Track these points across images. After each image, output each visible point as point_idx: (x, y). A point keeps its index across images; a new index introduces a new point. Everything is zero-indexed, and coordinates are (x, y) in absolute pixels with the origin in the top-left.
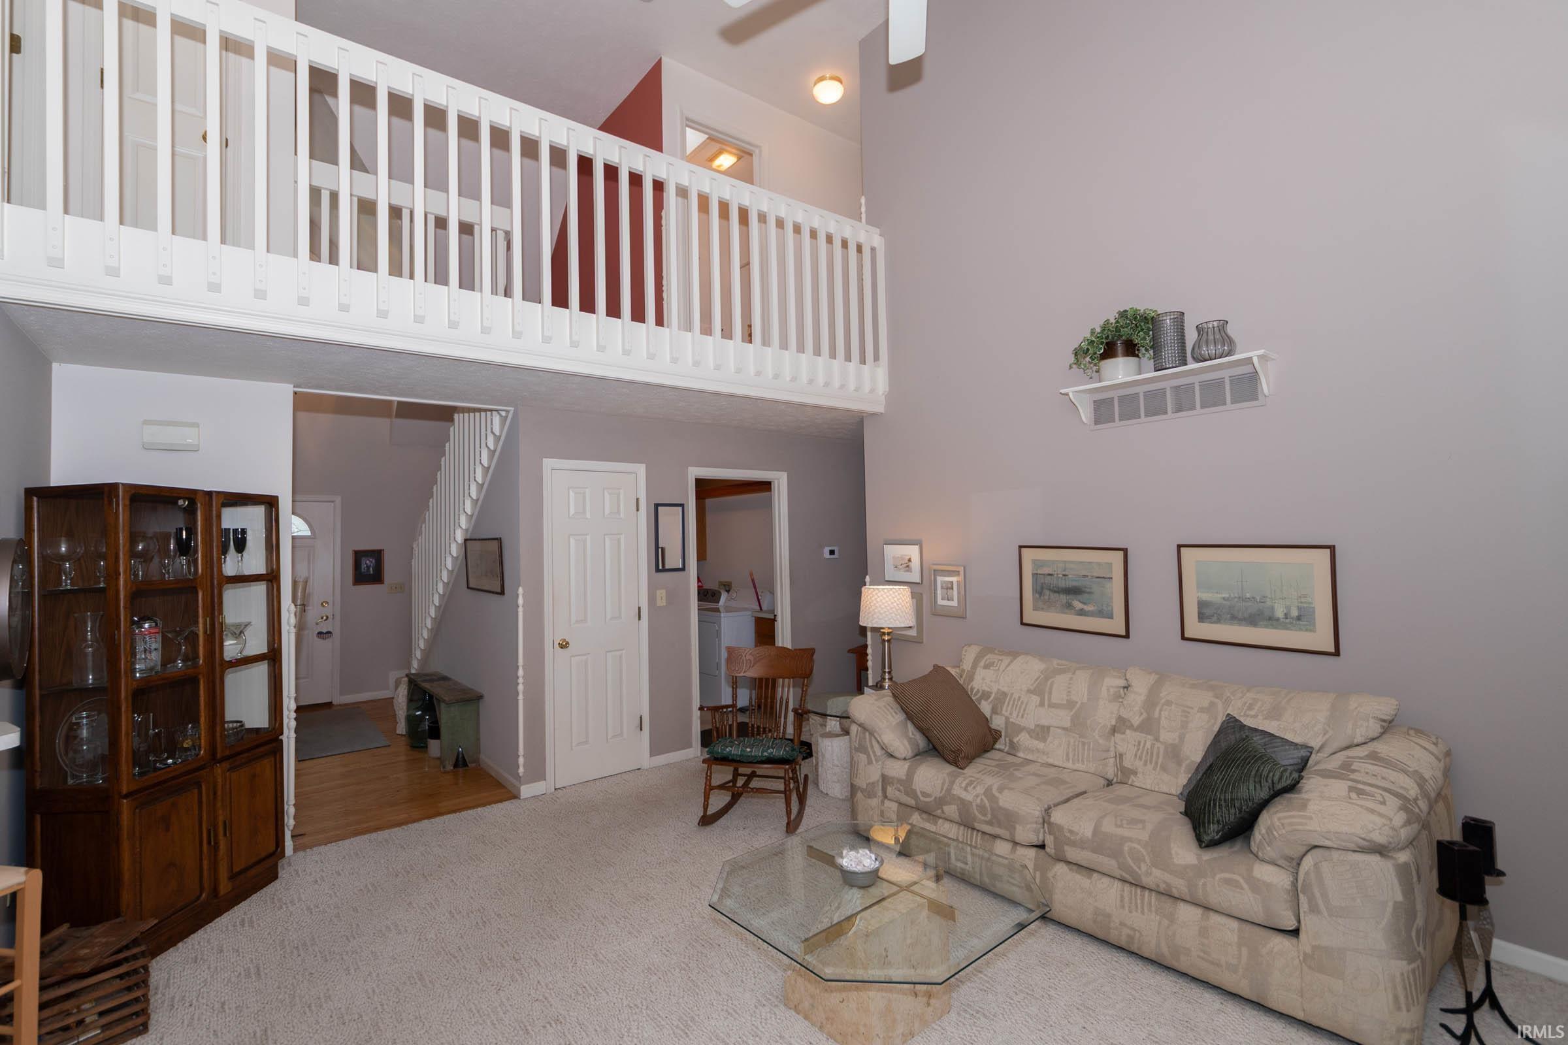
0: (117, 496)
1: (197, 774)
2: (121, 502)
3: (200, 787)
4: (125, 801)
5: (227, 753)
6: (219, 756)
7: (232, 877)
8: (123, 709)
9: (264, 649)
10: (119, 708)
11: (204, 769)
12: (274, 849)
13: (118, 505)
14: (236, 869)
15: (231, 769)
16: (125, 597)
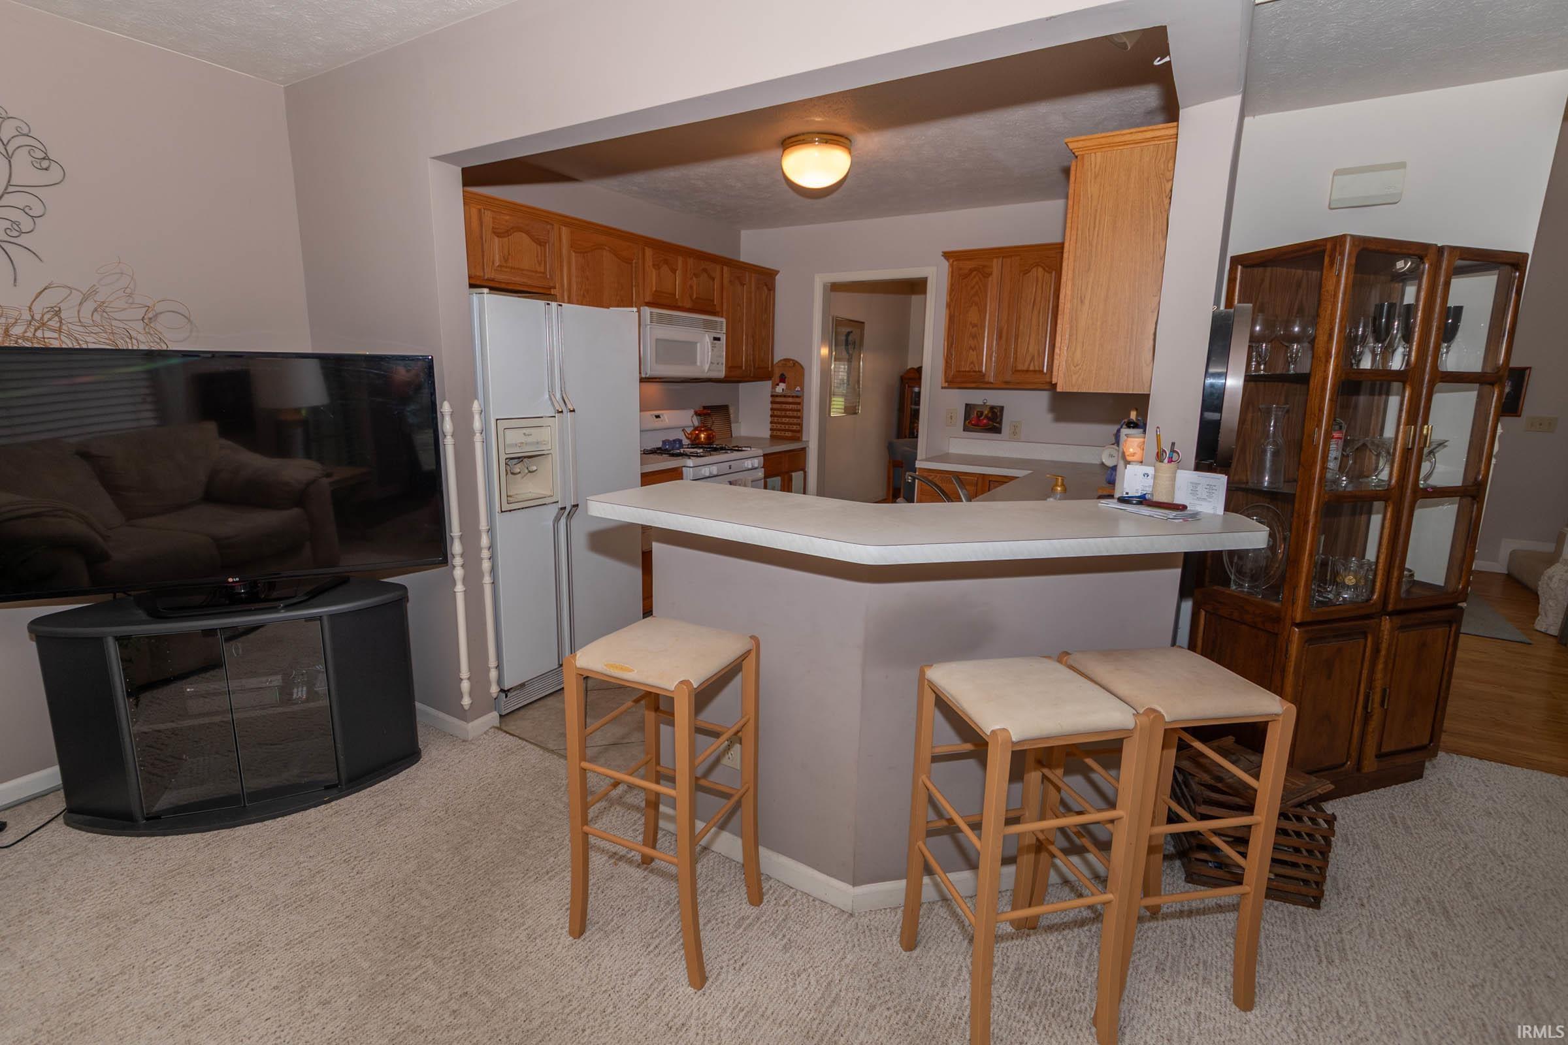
0: (1342, 254)
1: (1367, 622)
2: (1345, 261)
3: (1366, 638)
4: (1296, 630)
5: (1401, 606)
6: (1390, 607)
7: (1380, 756)
8: (1311, 525)
9: (1457, 481)
10: (1306, 523)
11: (1372, 618)
12: (1428, 743)
13: (1341, 265)
14: (1385, 750)
15: (1402, 628)
16: (1333, 385)
